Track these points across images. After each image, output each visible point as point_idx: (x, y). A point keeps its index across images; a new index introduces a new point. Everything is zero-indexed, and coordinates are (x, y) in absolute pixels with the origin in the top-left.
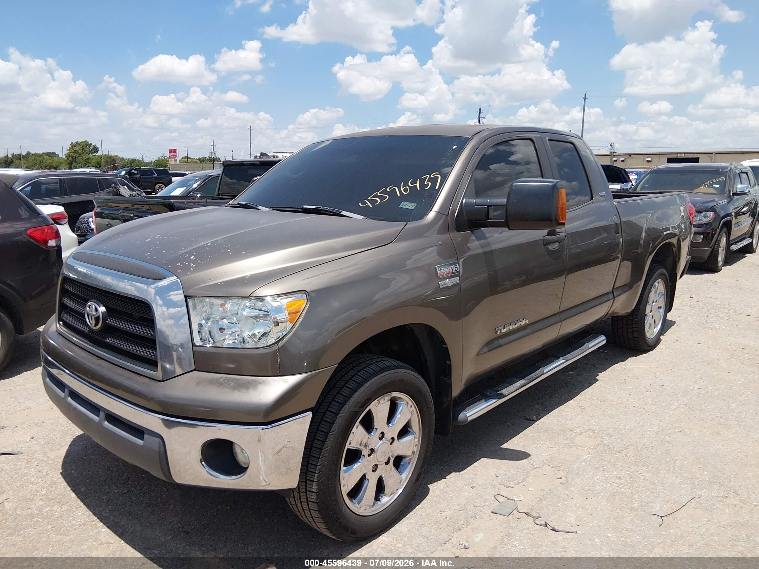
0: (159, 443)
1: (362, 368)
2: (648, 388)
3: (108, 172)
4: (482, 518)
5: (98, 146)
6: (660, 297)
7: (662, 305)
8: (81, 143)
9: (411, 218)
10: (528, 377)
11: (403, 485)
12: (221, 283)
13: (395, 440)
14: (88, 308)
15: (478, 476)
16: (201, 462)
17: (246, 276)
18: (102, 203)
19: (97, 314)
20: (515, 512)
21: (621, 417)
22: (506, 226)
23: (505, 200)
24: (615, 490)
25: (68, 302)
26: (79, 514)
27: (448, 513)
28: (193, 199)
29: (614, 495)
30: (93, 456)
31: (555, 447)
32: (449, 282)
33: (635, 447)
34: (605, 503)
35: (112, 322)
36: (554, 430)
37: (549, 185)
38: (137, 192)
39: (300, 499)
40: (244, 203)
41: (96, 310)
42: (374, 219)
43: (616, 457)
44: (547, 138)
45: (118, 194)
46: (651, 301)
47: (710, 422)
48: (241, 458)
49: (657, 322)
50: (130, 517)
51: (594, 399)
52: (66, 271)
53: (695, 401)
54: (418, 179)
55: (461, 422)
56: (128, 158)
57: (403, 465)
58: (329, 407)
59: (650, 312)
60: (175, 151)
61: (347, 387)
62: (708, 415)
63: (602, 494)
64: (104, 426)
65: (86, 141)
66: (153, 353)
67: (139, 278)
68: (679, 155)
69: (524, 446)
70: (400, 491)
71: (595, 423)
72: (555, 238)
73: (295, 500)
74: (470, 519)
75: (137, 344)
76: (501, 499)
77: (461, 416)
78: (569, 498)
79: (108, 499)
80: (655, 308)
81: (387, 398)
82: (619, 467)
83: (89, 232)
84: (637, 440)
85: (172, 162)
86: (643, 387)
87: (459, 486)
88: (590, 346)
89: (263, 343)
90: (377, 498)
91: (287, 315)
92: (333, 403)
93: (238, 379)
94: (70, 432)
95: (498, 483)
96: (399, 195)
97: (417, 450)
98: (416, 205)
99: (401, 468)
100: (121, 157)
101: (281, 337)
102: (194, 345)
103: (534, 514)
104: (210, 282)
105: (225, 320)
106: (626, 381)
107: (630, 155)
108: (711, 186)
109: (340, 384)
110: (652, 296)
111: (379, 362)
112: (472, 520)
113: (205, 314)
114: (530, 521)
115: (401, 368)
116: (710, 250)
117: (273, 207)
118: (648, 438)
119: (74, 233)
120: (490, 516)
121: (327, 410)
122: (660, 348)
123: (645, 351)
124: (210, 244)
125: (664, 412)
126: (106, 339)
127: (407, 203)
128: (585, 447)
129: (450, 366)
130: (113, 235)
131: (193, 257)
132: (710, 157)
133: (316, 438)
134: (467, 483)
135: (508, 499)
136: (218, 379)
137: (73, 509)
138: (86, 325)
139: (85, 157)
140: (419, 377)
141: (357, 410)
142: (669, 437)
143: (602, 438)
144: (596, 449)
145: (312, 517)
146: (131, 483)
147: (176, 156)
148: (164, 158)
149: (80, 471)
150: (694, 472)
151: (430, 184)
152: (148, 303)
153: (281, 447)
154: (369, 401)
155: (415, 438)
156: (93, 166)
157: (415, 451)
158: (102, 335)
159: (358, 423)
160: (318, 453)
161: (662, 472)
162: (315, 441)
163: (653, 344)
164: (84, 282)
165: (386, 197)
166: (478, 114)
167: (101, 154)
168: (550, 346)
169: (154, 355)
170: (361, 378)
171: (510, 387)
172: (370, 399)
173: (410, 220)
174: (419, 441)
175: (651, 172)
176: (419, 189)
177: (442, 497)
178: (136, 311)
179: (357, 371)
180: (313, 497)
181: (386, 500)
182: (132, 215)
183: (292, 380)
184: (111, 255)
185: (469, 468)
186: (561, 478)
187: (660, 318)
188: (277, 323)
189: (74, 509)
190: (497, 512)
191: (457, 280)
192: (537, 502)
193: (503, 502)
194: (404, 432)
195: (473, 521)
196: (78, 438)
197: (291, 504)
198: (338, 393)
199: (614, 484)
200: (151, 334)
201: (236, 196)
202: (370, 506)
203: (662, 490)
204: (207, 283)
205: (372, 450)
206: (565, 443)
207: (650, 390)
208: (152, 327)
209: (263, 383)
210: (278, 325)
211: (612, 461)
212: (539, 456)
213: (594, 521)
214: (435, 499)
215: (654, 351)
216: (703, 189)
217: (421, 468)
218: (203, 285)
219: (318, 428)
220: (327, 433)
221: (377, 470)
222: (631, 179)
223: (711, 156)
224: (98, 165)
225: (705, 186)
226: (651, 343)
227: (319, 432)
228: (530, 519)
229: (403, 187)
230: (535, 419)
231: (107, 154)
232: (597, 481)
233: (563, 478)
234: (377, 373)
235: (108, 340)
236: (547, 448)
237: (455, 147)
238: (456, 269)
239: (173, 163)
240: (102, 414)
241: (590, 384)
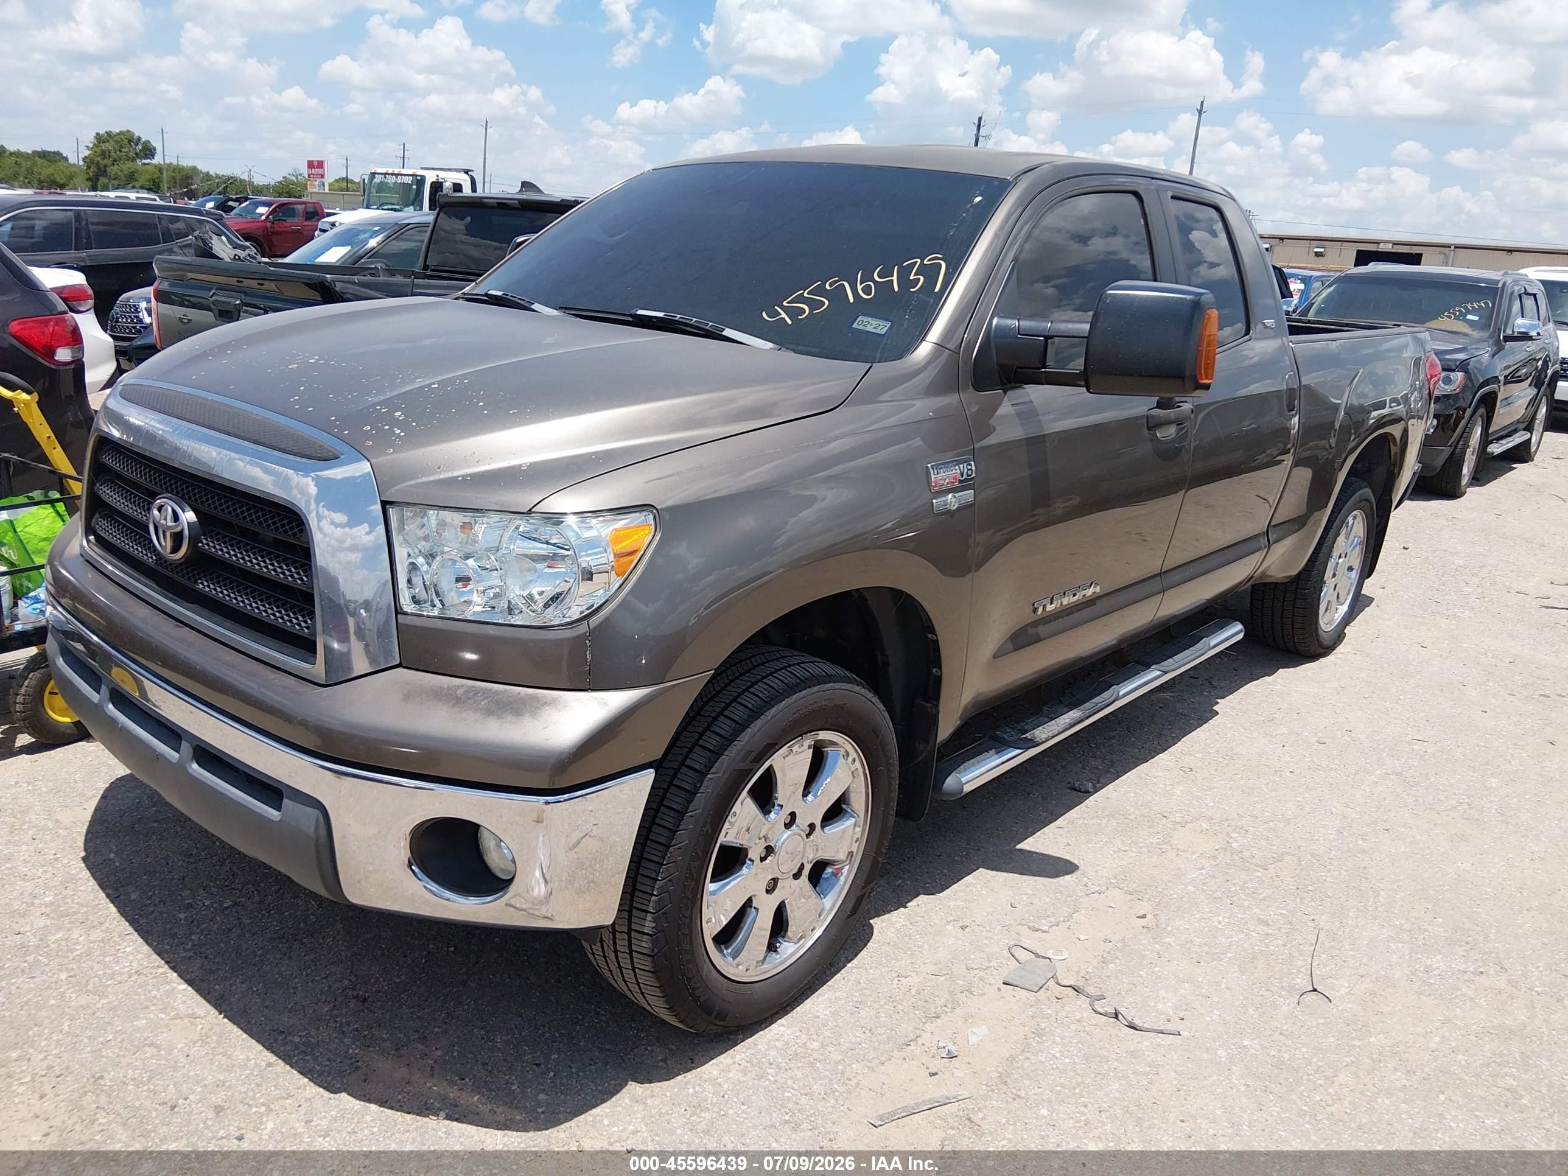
0: (317, 820)
1: (759, 677)
2: (1320, 735)
3: (175, 202)
4: (984, 994)
5: (156, 144)
6: (1356, 546)
7: (1357, 564)
8: (118, 134)
9: (878, 355)
10: (1088, 705)
11: (825, 920)
12: (464, 477)
13: (817, 829)
14: (156, 512)
15: (974, 904)
16: (410, 865)
17: (521, 466)
18: (170, 270)
19: (178, 526)
20: (1052, 982)
21: (1266, 793)
22: (1083, 383)
23: (1087, 327)
24: (1257, 948)
25: (108, 494)
26: (128, 950)
27: (914, 980)
28: (373, 275)
29: (1254, 958)
30: (156, 825)
31: (1132, 851)
32: (954, 500)
33: (1296, 859)
34: (1236, 974)
35: (210, 546)
36: (1130, 815)
37: (1185, 299)
38: (247, 251)
39: (615, 944)
40: (500, 293)
41: (176, 517)
42: (796, 352)
43: (1258, 877)
44: (1170, 194)
45: (207, 253)
46: (1335, 554)
47: (1447, 813)
48: (495, 859)
49: (1342, 599)
50: (240, 962)
51: (1209, 753)
52: (105, 422)
53: (1415, 767)
54: (896, 267)
55: (949, 794)
56: (220, 173)
57: (827, 879)
58: (687, 756)
59: (1331, 576)
60: (320, 164)
61: (727, 717)
62: (1442, 798)
63: (1229, 955)
64: (191, 771)
65: (128, 131)
66: (306, 622)
67: (276, 453)
68: (1381, 245)
69: (1068, 845)
70: (819, 933)
71: (1212, 804)
72: (1172, 415)
73: (602, 947)
74: (960, 996)
75: (267, 599)
76: (1022, 955)
77: (950, 782)
78: (1163, 958)
79: (190, 920)
80: (1342, 570)
81: (808, 741)
82: (1264, 898)
83: (139, 332)
84: (1299, 843)
85: (313, 188)
86: (1310, 733)
87: (936, 924)
88: (1212, 644)
89: (553, 616)
90: (772, 947)
91: (612, 557)
92: (697, 749)
93: (497, 693)
94: (104, 769)
95: (1015, 920)
96: (851, 300)
97: (858, 849)
98: (889, 324)
99: (823, 884)
100: (204, 170)
101: (596, 606)
102: (399, 611)
103: (1091, 990)
104: (440, 473)
105: (471, 562)
106: (1276, 718)
107: (1282, 239)
108: (1462, 317)
109: (711, 709)
110: (1341, 543)
111: (794, 665)
112: (962, 998)
113: (423, 543)
114: (1083, 1006)
115: (841, 679)
116: (1448, 451)
117: (566, 308)
118: (1322, 842)
119: (106, 332)
120: (999, 989)
121: (683, 764)
122: (1342, 651)
123: (1313, 657)
124: (436, 386)
125: (1353, 787)
126: (196, 582)
127: (870, 319)
128: (1193, 853)
129: (939, 680)
130: (211, 350)
131: (400, 413)
132: (1445, 255)
133: (658, 821)
134: (951, 918)
135: (1038, 956)
136: (451, 690)
137: (114, 939)
138: (149, 548)
139: (127, 167)
140: (875, 700)
141: (746, 767)
142: (1363, 840)
143: (1228, 835)
144: (1215, 857)
145: (638, 983)
146: (239, 886)
147: (322, 176)
148: (297, 178)
149: (128, 855)
150: (1415, 918)
151: (922, 278)
152: (299, 512)
153: (582, 835)
154: (771, 748)
155: (855, 825)
156: (142, 188)
157: (854, 850)
158: (188, 573)
159: (745, 793)
160: (660, 854)
161: (1351, 914)
162: (655, 828)
163: (1331, 644)
164: (147, 454)
165: (824, 303)
166: (975, 128)
167: (162, 163)
168: (1135, 641)
169: (308, 628)
170: (756, 699)
171: (1049, 724)
172: (776, 744)
173: (874, 358)
174: (863, 831)
175: (1338, 280)
176: (896, 289)
177: (900, 946)
178: (268, 526)
179: (749, 684)
180: (644, 944)
181: (790, 951)
182: (238, 302)
183: (617, 700)
184: (211, 397)
185: (955, 886)
186: (1144, 917)
187: (1350, 590)
188: (588, 575)
189: (117, 939)
190: (1015, 983)
191: (968, 495)
192: (1096, 965)
193: (1027, 961)
194: (835, 812)
195: (965, 999)
196: (123, 782)
197: (593, 954)
198: (708, 728)
199: (1253, 933)
200: (301, 579)
201: (481, 275)
202: (757, 962)
203: (1352, 953)
204: (432, 474)
205: (769, 850)
206: (1152, 843)
207: (1324, 740)
208: (304, 564)
209: (552, 703)
210: (591, 580)
211: (1250, 885)
212: (1099, 868)
213: (1215, 1011)
214: (885, 948)
215: (1331, 658)
216: (1445, 322)
217: (863, 888)
218: (424, 479)
219: (662, 800)
220: (682, 814)
221: (777, 890)
222: (1292, 290)
223: (1447, 253)
224: (154, 187)
225: (1450, 317)
226: (1326, 639)
227: (663, 809)
228: (1083, 1002)
229: (861, 284)
230: (1091, 790)
231: (175, 162)
232: (1220, 926)
233: (1149, 916)
234: (791, 689)
235: (201, 586)
236: (1115, 852)
237: (978, 199)
238: (970, 473)
239: (316, 190)
240: (185, 746)
241: (1202, 720)
